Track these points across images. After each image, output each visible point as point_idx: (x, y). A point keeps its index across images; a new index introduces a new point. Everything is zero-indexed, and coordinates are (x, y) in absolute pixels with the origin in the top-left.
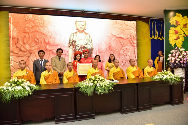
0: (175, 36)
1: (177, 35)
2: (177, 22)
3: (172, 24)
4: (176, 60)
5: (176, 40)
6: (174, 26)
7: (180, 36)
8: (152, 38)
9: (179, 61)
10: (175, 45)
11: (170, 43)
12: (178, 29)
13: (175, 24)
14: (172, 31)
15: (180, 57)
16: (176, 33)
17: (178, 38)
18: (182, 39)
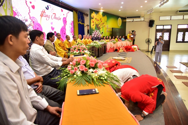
2: (93, 16)
4: (96, 36)
5: (93, 26)
6: (93, 19)
7: (94, 24)
8: (79, 23)
9: (98, 37)
10: (93, 28)
11: (91, 27)
15: (99, 34)
16: (93, 22)
18: (95, 26)
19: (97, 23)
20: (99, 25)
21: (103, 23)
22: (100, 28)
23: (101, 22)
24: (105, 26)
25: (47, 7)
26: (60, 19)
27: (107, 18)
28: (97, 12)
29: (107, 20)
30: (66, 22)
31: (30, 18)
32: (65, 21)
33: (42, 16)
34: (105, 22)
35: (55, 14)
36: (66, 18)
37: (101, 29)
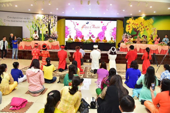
0: (128, 28)
1: (129, 28)
2: (129, 22)
3: (127, 23)
5: (129, 30)
6: (128, 24)
10: (128, 32)
11: (126, 31)
12: (130, 25)
13: (129, 23)
14: (127, 26)
16: (129, 27)
17: (130, 29)
18: (131, 30)
19: (135, 27)
20: (138, 28)
21: (146, 27)
22: (140, 31)
23: (142, 25)
24: (149, 29)
25: (87, 23)
26: (99, 27)
27: (154, 21)
28: (135, 18)
29: (153, 23)
30: (106, 28)
31: (75, 29)
32: (104, 28)
33: (82, 27)
34: (149, 25)
35: (94, 25)
36: (106, 26)
37: (142, 32)
